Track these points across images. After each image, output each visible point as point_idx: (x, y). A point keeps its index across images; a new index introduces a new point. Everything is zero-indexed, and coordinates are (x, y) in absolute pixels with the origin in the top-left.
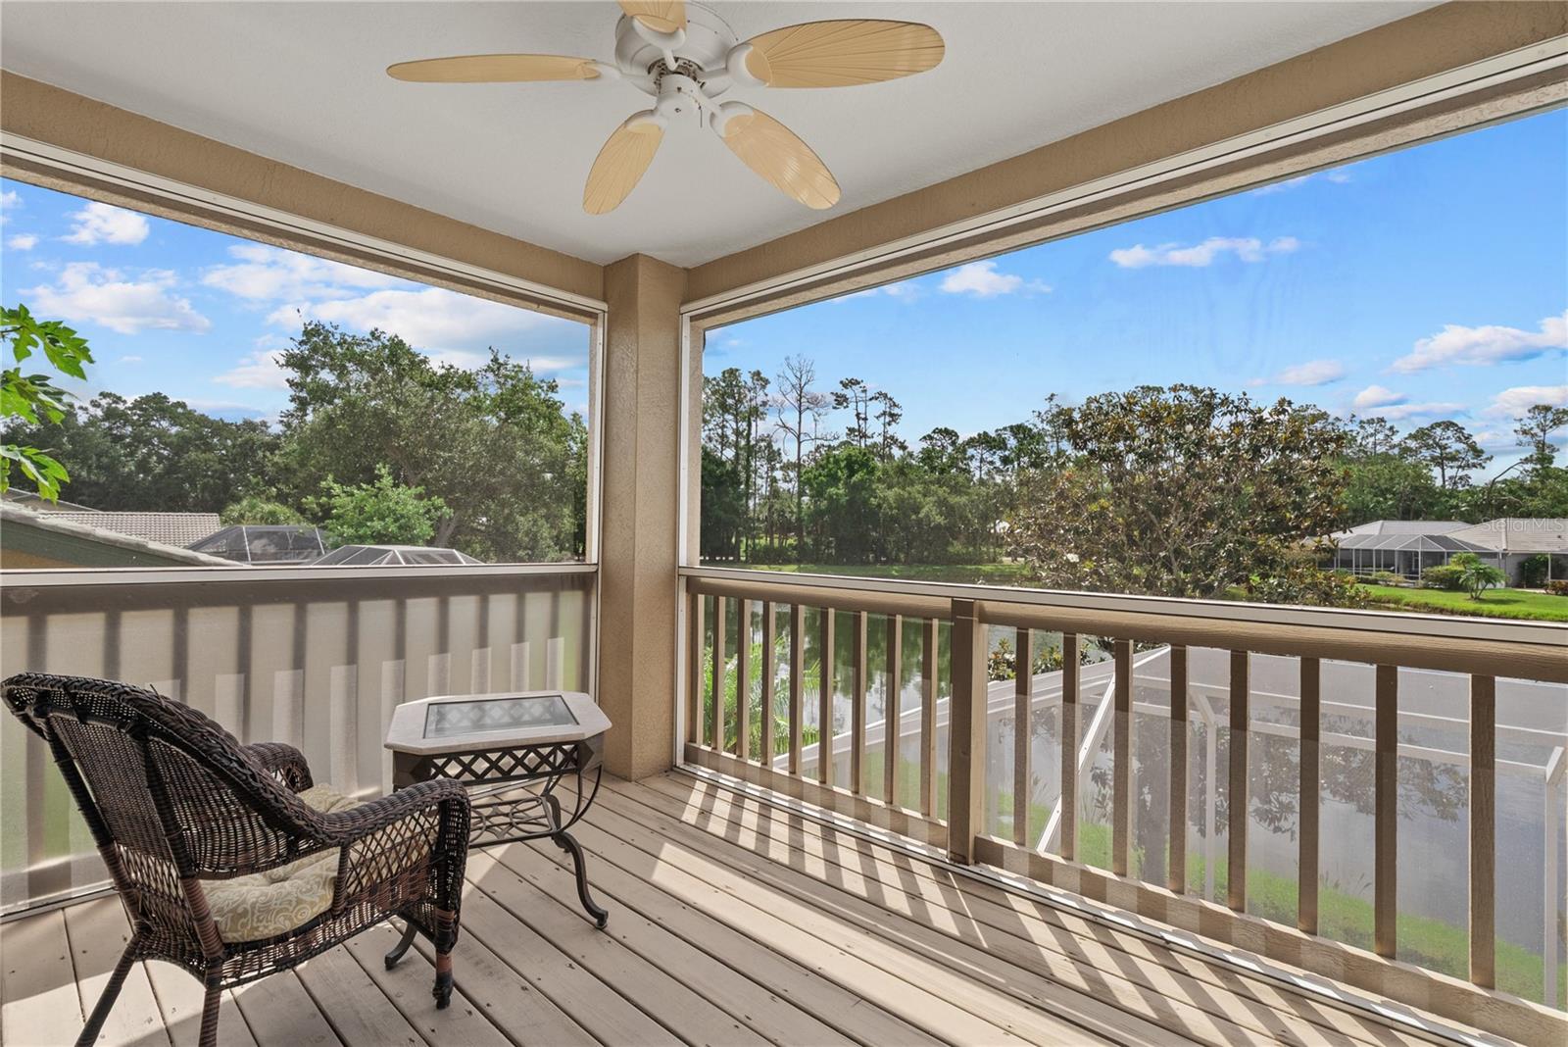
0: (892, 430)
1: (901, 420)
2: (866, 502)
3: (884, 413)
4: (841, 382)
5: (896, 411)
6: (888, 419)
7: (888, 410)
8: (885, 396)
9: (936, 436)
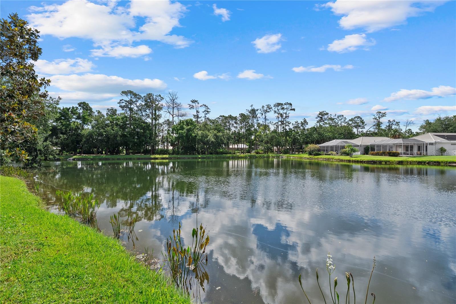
0: (207, 116)
1: (210, 113)
2: (191, 135)
3: (205, 111)
4: (191, 101)
5: (209, 110)
6: (206, 112)
7: (206, 110)
8: (205, 106)
9: (220, 118)
